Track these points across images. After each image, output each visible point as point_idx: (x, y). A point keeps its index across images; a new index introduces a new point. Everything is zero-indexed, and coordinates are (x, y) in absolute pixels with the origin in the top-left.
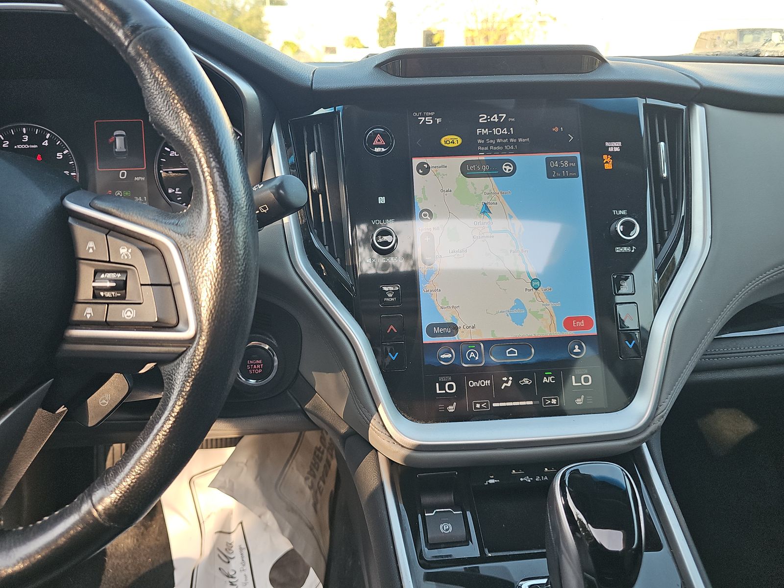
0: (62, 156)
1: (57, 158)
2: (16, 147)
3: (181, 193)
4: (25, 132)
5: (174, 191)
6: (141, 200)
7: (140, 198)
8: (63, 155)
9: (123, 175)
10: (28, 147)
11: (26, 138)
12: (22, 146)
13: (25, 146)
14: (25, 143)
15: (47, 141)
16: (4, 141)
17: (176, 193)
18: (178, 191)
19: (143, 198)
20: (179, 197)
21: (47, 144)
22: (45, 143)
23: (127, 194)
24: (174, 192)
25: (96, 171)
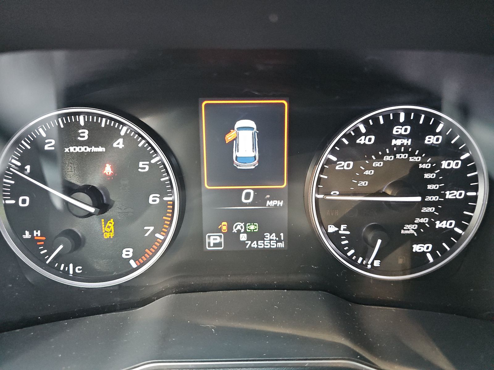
0: (147, 168)
1: (140, 170)
2: (67, 150)
3: (348, 233)
4: (82, 123)
5: (337, 229)
6: (274, 238)
7: (274, 234)
8: (150, 165)
9: (248, 196)
10: (89, 150)
11: (85, 134)
12: (77, 149)
13: (83, 149)
14: (82, 143)
15: (121, 140)
16: (46, 138)
17: (340, 232)
18: (344, 230)
19: (278, 236)
20: (344, 240)
21: (121, 146)
22: (118, 144)
23: (252, 227)
24: (338, 231)
25: (203, 190)
